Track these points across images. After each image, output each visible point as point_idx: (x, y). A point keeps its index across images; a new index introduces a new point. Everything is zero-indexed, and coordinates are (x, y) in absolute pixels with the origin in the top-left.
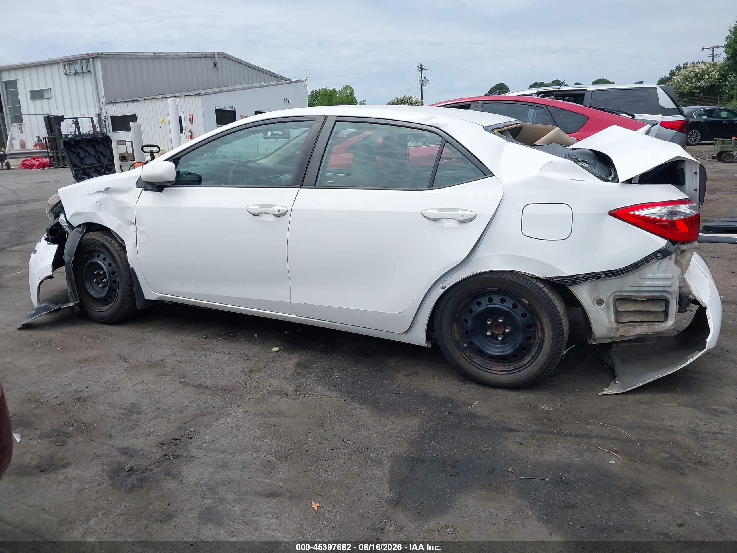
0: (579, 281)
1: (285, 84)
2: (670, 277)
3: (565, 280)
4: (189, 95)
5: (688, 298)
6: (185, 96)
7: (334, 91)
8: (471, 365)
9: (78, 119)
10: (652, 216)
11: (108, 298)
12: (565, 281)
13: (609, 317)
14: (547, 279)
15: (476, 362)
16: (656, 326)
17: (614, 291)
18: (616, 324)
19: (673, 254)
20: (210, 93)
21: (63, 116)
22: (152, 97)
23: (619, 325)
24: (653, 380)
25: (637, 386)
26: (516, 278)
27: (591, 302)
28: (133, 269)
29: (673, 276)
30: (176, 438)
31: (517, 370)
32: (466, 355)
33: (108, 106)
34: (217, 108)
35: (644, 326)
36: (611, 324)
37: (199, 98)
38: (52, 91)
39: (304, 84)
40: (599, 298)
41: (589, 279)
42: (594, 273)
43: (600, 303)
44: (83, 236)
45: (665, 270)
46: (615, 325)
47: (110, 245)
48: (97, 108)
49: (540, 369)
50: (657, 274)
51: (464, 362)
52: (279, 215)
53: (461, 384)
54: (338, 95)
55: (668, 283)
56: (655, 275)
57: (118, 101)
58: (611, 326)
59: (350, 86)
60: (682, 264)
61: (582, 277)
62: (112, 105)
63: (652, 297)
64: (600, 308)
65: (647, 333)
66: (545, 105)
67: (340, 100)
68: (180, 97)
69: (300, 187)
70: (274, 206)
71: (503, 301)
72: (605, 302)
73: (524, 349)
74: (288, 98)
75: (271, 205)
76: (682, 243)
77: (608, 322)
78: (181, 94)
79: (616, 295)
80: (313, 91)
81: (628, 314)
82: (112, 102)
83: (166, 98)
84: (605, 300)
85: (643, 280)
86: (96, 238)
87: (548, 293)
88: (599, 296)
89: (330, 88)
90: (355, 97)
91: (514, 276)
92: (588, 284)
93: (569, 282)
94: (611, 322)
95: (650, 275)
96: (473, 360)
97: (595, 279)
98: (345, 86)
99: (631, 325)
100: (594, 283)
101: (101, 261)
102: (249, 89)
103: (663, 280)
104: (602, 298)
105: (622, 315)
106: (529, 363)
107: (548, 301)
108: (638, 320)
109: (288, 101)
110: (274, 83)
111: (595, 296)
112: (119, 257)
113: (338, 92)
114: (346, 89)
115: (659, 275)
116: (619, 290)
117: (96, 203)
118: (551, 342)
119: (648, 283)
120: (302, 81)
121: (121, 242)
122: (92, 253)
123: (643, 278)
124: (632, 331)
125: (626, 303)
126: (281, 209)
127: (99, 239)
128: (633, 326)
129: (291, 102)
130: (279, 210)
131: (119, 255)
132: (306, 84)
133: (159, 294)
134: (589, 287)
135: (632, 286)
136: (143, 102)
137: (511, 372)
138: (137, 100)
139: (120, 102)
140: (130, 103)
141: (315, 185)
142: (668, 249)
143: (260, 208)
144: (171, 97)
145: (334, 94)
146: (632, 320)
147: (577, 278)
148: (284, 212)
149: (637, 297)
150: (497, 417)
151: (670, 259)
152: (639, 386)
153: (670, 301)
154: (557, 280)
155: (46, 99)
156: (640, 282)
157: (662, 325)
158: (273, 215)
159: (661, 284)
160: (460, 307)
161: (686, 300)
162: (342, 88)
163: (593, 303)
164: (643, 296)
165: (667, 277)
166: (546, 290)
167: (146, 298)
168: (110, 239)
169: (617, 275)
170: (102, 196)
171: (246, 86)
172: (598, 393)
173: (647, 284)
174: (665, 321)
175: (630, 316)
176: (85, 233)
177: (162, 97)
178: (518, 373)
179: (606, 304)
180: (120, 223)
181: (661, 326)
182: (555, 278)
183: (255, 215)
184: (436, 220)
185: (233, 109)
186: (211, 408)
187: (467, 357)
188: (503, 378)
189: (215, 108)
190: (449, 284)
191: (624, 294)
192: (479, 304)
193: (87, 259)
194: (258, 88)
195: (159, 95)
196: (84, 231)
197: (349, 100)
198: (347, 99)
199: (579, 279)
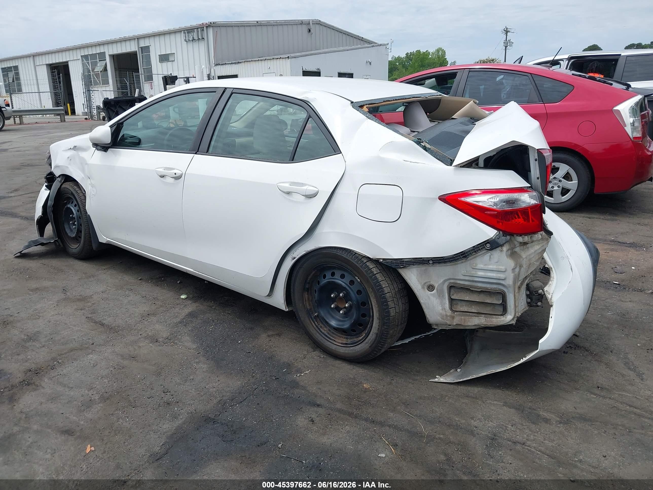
0: (405, 265)
1: (368, 48)
2: (502, 270)
3: (392, 262)
4: (281, 58)
5: (538, 293)
6: (278, 58)
7: (426, 54)
8: (318, 334)
9: (189, 79)
10: (480, 204)
11: (78, 237)
12: (392, 264)
13: (442, 304)
14: (376, 259)
15: (323, 331)
16: (494, 319)
17: (446, 278)
18: (451, 312)
19: (505, 246)
20: (298, 56)
21: (177, 76)
22: (251, 60)
23: (454, 314)
24: (486, 374)
25: (469, 378)
26: (350, 256)
27: (420, 287)
28: (89, 216)
29: (506, 269)
30: (42, 367)
31: (354, 345)
32: (315, 324)
33: (216, 67)
34: (304, 70)
35: (481, 318)
36: (445, 311)
37: (288, 61)
38: (175, 55)
39: (386, 48)
40: (430, 283)
41: (416, 264)
42: (421, 258)
43: (431, 288)
44: (61, 185)
45: (497, 262)
46: (449, 313)
47: (77, 194)
48: (208, 69)
49: (370, 347)
50: (489, 265)
51: (312, 330)
52: (177, 178)
53: (311, 350)
54: (430, 56)
55: (502, 276)
56: (487, 266)
57: (224, 63)
58: (444, 313)
59: (443, 48)
60: (520, 257)
61: (408, 261)
62: (219, 66)
63: (487, 288)
64: (431, 294)
65: (485, 325)
66: (531, 74)
67: (432, 61)
68: (273, 60)
69: (196, 153)
70: (174, 169)
71: (343, 276)
72: (435, 288)
73: (361, 325)
74: (369, 60)
75: (172, 168)
76: (519, 235)
77: (441, 309)
78: (274, 57)
79: (450, 283)
80: (408, 53)
81: (464, 303)
82: (219, 64)
83: (262, 60)
84: (436, 287)
85: (475, 270)
86: (68, 187)
87: (376, 274)
88: (430, 282)
89: (423, 50)
90: (446, 59)
91: (347, 254)
92: (417, 268)
93: (396, 265)
94: (445, 309)
95: (482, 266)
96: (321, 329)
97: (422, 264)
98: (438, 49)
99: (467, 314)
100: (423, 268)
101: (73, 207)
102: (334, 52)
103: (496, 272)
104: (433, 284)
105: (457, 304)
106: (363, 339)
107: (375, 282)
108: (473, 311)
109: (370, 63)
110: (359, 46)
111: (425, 282)
112: (82, 204)
113: (431, 54)
114: (438, 51)
115: (491, 267)
116: (452, 277)
117: (68, 158)
118: (378, 322)
119: (481, 273)
120: (384, 45)
121: (84, 192)
122: (69, 200)
123: (474, 268)
124: (469, 321)
125: (461, 292)
126: (177, 173)
127: (70, 188)
128: (469, 316)
129: (372, 64)
130: (175, 174)
131: (82, 203)
132: (388, 47)
133: (107, 239)
134: (418, 271)
135: (464, 275)
136: (243, 64)
137: (349, 346)
138: (238, 62)
139: (226, 64)
140: (233, 65)
141: (207, 152)
142: (497, 240)
143: (165, 171)
144: (266, 59)
145: (426, 55)
146: (467, 310)
147: (404, 262)
148: (179, 175)
149: (471, 286)
150: (314, 389)
151: (501, 251)
152: (471, 378)
153: (507, 294)
154: (385, 262)
155: (171, 61)
156: (472, 272)
157: (501, 318)
158: (171, 177)
159: (493, 276)
160: (309, 278)
161: (536, 295)
162: (435, 51)
163: (423, 288)
164: (478, 286)
165: (500, 270)
166: (375, 271)
167: (100, 241)
168: (77, 189)
169: (445, 262)
170: (72, 152)
171: (335, 49)
172: (430, 379)
173: (479, 275)
174: (503, 315)
175: (465, 305)
176: (63, 182)
177: (259, 60)
178: (354, 347)
179: (437, 291)
180: (83, 176)
181: (499, 319)
182: (384, 259)
183: (161, 177)
184: (288, 193)
185: (318, 70)
186: (90, 344)
187: (316, 326)
188: (342, 350)
189: (303, 69)
190: (298, 255)
191: (459, 282)
192: (325, 277)
193: (66, 204)
194: (343, 51)
195: (259, 57)
196: (63, 181)
197: (440, 61)
198: (439, 60)
199: (405, 263)
